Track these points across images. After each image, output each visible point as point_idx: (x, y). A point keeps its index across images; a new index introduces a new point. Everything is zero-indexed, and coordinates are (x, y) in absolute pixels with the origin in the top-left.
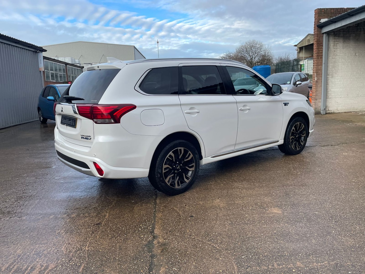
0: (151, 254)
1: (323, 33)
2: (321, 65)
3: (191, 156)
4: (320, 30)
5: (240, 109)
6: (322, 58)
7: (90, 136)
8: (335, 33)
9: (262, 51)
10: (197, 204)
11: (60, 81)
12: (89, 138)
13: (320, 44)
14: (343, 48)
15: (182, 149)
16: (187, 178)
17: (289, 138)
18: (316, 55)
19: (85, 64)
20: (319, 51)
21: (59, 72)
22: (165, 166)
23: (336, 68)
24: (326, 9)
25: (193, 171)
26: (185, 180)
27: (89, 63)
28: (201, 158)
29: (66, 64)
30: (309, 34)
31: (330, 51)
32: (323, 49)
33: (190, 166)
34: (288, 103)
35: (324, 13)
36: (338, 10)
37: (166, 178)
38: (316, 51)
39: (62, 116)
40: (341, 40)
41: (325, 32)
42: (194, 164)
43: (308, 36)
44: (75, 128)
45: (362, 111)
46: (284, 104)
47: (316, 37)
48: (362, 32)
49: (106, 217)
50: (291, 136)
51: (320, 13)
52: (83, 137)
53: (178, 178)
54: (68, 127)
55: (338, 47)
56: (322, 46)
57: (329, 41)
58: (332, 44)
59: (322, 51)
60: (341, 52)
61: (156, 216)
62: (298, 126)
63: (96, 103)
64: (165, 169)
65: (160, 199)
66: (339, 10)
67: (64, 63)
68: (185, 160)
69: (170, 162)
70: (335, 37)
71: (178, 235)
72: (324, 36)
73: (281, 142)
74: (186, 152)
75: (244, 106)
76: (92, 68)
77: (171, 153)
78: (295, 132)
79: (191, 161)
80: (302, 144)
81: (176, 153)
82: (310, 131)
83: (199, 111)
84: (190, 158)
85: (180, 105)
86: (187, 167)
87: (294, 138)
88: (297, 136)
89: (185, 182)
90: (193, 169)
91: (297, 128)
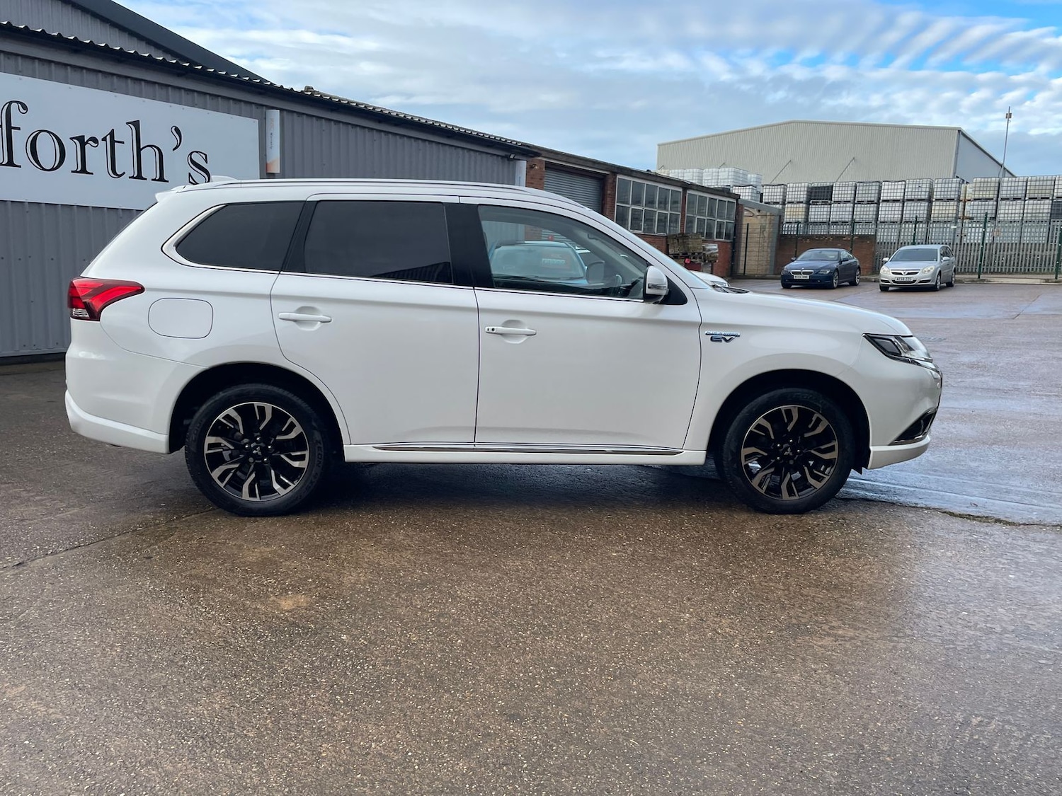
3: (299, 430)
11: (658, 232)
19: (768, 187)
21: (659, 208)
22: (210, 440)
27: (779, 185)
29: (686, 186)
33: (294, 454)
34: (734, 336)
42: (306, 453)
46: (710, 338)
62: (790, 419)
67: (679, 184)
68: (280, 438)
73: (690, 457)
74: (280, 416)
75: (511, 323)
77: (230, 411)
78: (773, 438)
79: (299, 443)
80: (818, 485)
81: (246, 413)
82: (873, 445)
83: (328, 319)
84: (293, 435)
85: (270, 297)
86: (283, 456)
87: (766, 454)
88: (789, 452)
89: (275, 491)
90: (303, 464)
91: (787, 425)
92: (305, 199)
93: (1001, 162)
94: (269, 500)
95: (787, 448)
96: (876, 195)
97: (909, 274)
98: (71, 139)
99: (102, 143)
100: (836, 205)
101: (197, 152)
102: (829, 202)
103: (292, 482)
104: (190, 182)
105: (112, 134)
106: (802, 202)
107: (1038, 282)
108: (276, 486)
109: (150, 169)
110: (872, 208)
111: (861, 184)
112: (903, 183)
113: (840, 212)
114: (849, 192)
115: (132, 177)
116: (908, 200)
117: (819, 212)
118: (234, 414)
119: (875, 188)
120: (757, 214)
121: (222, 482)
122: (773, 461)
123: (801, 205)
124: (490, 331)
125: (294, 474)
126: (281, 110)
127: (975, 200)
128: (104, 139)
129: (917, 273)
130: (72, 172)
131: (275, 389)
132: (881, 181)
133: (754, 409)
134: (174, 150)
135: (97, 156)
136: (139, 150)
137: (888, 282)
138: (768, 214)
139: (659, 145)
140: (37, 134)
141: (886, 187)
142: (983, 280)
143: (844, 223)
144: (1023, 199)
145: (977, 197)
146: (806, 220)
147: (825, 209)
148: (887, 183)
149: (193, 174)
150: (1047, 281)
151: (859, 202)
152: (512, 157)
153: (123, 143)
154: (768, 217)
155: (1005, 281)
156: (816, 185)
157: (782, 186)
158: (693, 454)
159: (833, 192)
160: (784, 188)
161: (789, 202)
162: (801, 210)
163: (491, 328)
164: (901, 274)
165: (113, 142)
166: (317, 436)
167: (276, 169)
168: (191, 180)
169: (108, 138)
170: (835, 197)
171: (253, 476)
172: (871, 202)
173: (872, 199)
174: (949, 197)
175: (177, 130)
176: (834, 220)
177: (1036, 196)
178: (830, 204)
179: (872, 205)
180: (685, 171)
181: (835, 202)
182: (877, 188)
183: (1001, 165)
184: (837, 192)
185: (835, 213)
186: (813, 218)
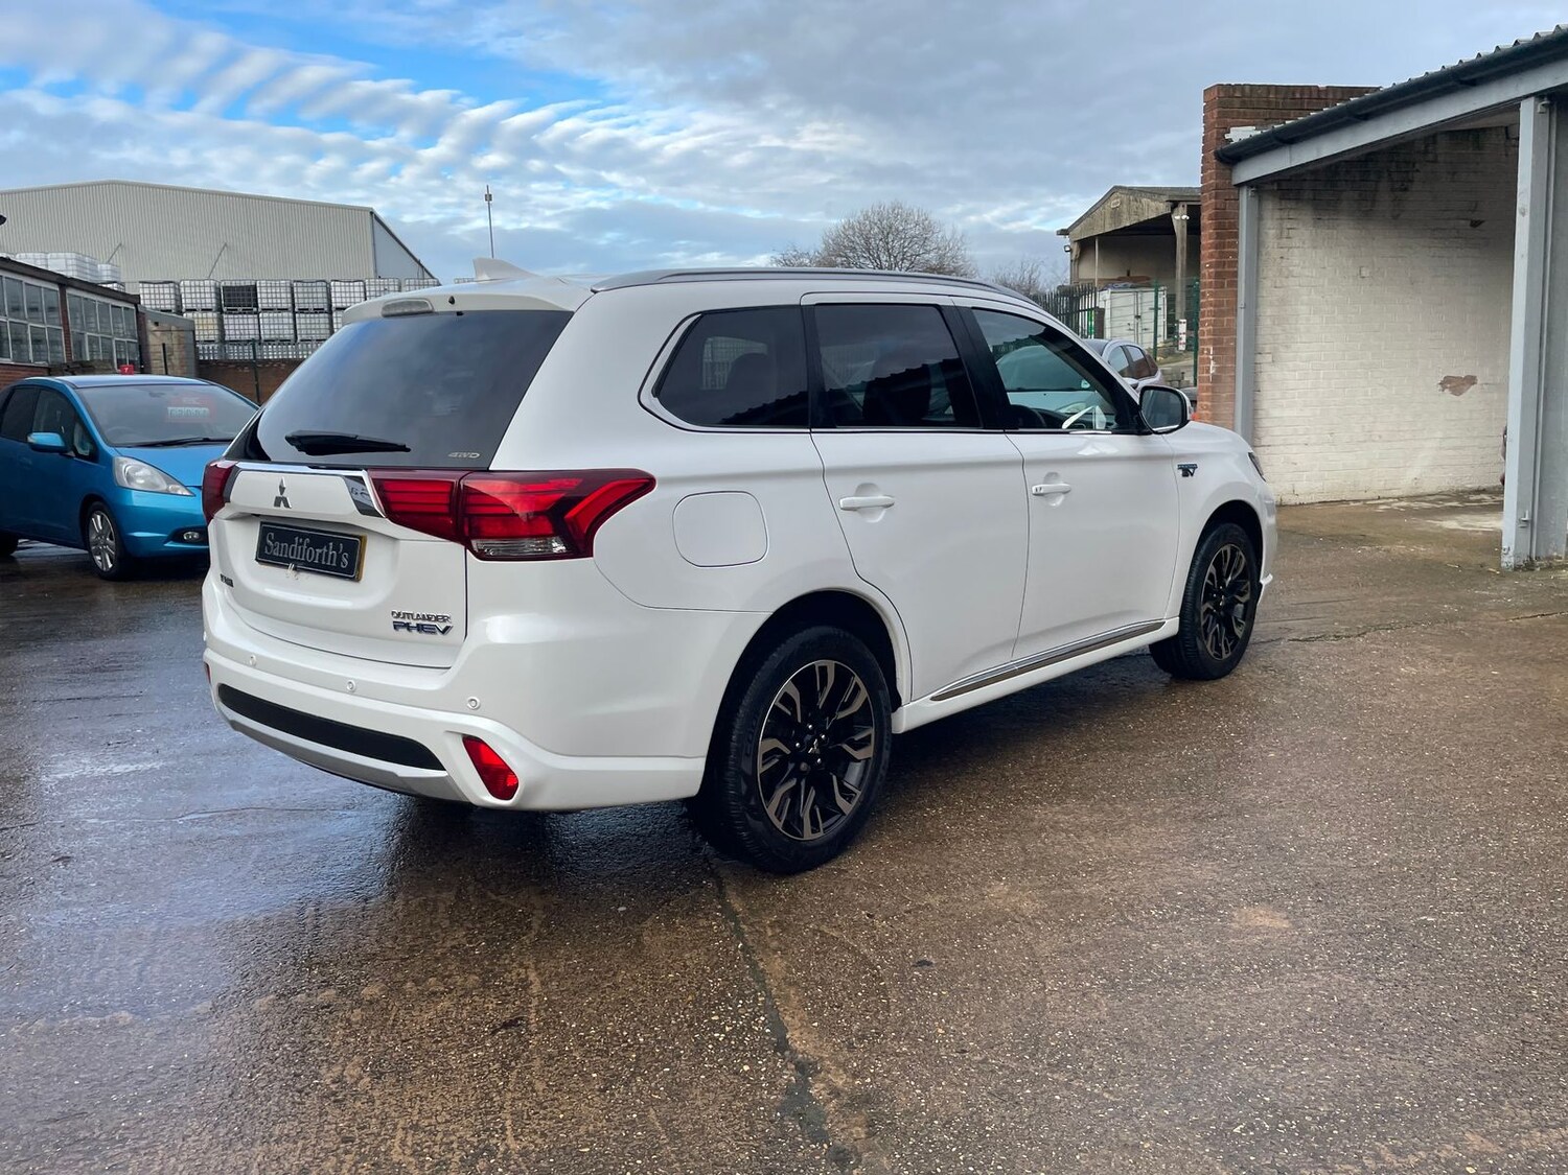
0: (825, 1146)
1: (1240, 186)
2: (1234, 312)
3: (863, 694)
4: (1228, 171)
5: (1034, 491)
6: (1234, 284)
7: (444, 619)
8: (1284, 186)
9: (928, 252)
10: (919, 907)
11: (35, 360)
12: (442, 626)
13: (1227, 230)
14: (1315, 248)
15: (830, 665)
16: (847, 794)
17: (1196, 611)
18: (1212, 270)
19: (146, 285)
20: (1222, 255)
21: (31, 319)
22: (765, 745)
23: (1288, 326)
24: (1247, 89)
25: (867, 760)
26: (841, 802)
27: (166, 282)
28: (897, 702)
29: (64, 282)
30: (1116, 189)
31: (1264, 257)
32: (1237, 246)
33: (857, 738)
34: (1194, 467)
35: (1244, 104)
36: (1294, 94)
37: (769, 797)
38: (1211, 256)
39: (262, 523)
40: (1307, 215)
41: (1247, 179)
42: (872, 731)
43: (1115, 195)
44: (356, 579)
45: (1384, 498)
46: (1181, 472)
47: (1213, 200)
48: (1384, 185)
49: (535, 989)
50: (1205, 602)
51: (1228, 102)
52: (406, 621)
53: (812, 793)
54: (304, 576)
55: (1295, 242)
56: (1236, 235)
57: (1260, 218)
58: (1270, 231)
59: (1236, 255)
60: (1307, 264)
61: (763, 971)
62: (1226, 561)
63: (483, 465)
64: (767, 756)
65: (742, 894)
66: (1298, 96)
67: (52, 278)
68: (841, 715)
69: (782, 726)
70: (1283, 202)
71: (905, 1053)
72: (1245, 196)
73: (1171, 627)
74: (842, 678)
75: (1049, 477)
76: (418, 304)
77: (788, 685)
79: (863, 718)
81: (805, 683)
82: (1262, 577)
83: (892, 499)
84: (857, 705)
85: (822, 473)
86: (844, 746)
90: (869, 752)
92: (797, 303)
93: (418, 258)
94: (838, 824)
96: (325, 300)
100: (266, 315)
102: (255, 309)
106: (210, 310)
110: (323, 318)
111: (299, 284)
113: (275, 326)
114: (283, 295)
117: (240, 326)
118: (792, 690)
119: (320, 292)
120: (155, 328)
121: (780, 820)
123: (210, 314)
132: (328, 280)
133: (1209, 555)
138: (173, 328)
141: (338, 289)
143: (284, 341)
146: (222, 340)
147: (251, 321)
148: (338, 283)
151: (302, 311)
154: (175, 333)
156: (242, 284)
157: (172, 285)
158: (1174, 622)
159: (259, 296)
160: (175, 288)
161: (188, 310)
162: (210, 321)
163: (1035, 487)
170: (262, 303)
172: (318, 311)
173: (321, 306)
176: (267, 337)
178: (257, 313)
179: (321, 315)
180: (49, 256)
181: (264, 310)
182: (325, 290)
183: (419, 262)
184: (264, 295)
185: (267, 327)
186: (230, 335)
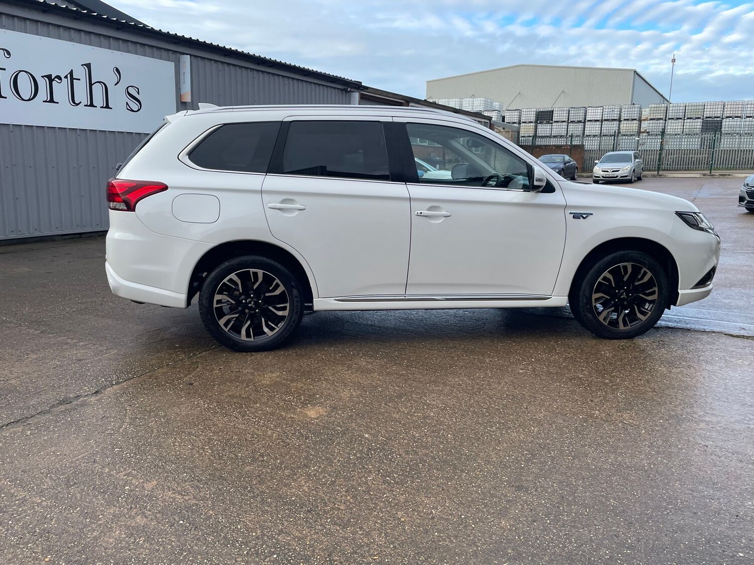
3: (282, 289)
5: (416, 213)
15: (260, 272)
19: (508, 111)
22: (218, 297)
25: (284, 317)
27: (516, 110)
33: (278, 306)
34: (588, 214)
37: (220, 317)
42: (286, 305)
46: (571, 215)
50: (597, 292)
62: (626, 272)
64: (219, 302)
67: (451, 109)
68: (269, 294)
74: (268, 279)
75: (433, 208)
77: (233, 276)
78: (614, 286)
79: (282, 298)
80: (643, 318)
81: (244, 277)
82: (680, 289)
83: (304, 207)
84: (277, 292)
85: (261, 192)
86: (270, 308)
87: (609, 298)
88: (624, 296)
89: (265, 333)
90: (285, 313)
91: (623, 277)
92: (281, 120)
93: (661, 94)
94: (261, 339)
95: (623, 293)
96: (583, 117)
97: (613, 171)
98: (42, 77)
99: (64, 80)
100: (555, 124)
101: (132, 86)
102: (551, 122)
103: (277, 325)
104: (127, 109)
105: (71, 73)
106: (532, 122)
107: (698, 176)
108: (266, 330)
109: (99, 100)
110: (581, 126)
111: (573, 109)
112: (602, 108)
113: (558, 129)
114: (565, 115)
115: (86, 106)
116: (605, 120)
117: (544, 129)
118: (236, 278)
119: (582, 112)
120: (503, 131)
121: (226, 327)
122: (613, 302)
123: (532, 124)
124: (419, 214)
125: (278, 320)
126: (191, 55)
127: (651, 119)
128: (66, 77)
129: (619, 171)
130: (44, 101)
131: (265, 259)
132: (586, 106)
133: (602, 266)
134: (116, 85)
135: (61, 90)
136: (91, 85)
137: (599, 177)
138: (510, 130)
139: (427, 82)
140: (19, 73)
141: (590, 111)
142: (661, 175)
143: (561, 137)
144: (683, 118)
145: (652, 117)
146: (535, 135)
147: (548, 127)
148: (590, 108)
149: (131, 103)
150: (704, 175)
151: (572, 122)
152: (349, 90)
153: (79, 80)
154: (510, 133)
155: (676, 175)
156: (542, 110)
157: (518, 111)
158: (560, 299)
159: (554, 115)
160: (520, 113)
161: (523, 122)
162: (531, 127)
163: (419, 212)
164: (608, 172)
165: (72, 79)
166: (295, 292)
167: (188, 98)
168: (128, 108)
169: (69, 76)
170: (555, 119)
171: (249, 322)
172: (580, 122)
173: (581, 120)
174: (633, 118)
175: (117, 70)
176: (555, 135)
177: (692, 116)
178: (552, 123)
179: (580, 124)
180: (450, 100)
181: (555, 122)
182: (584, 111)
183: (662, 96)
184: (556, 115)
185: (555, 130)
186: (540, 133)
